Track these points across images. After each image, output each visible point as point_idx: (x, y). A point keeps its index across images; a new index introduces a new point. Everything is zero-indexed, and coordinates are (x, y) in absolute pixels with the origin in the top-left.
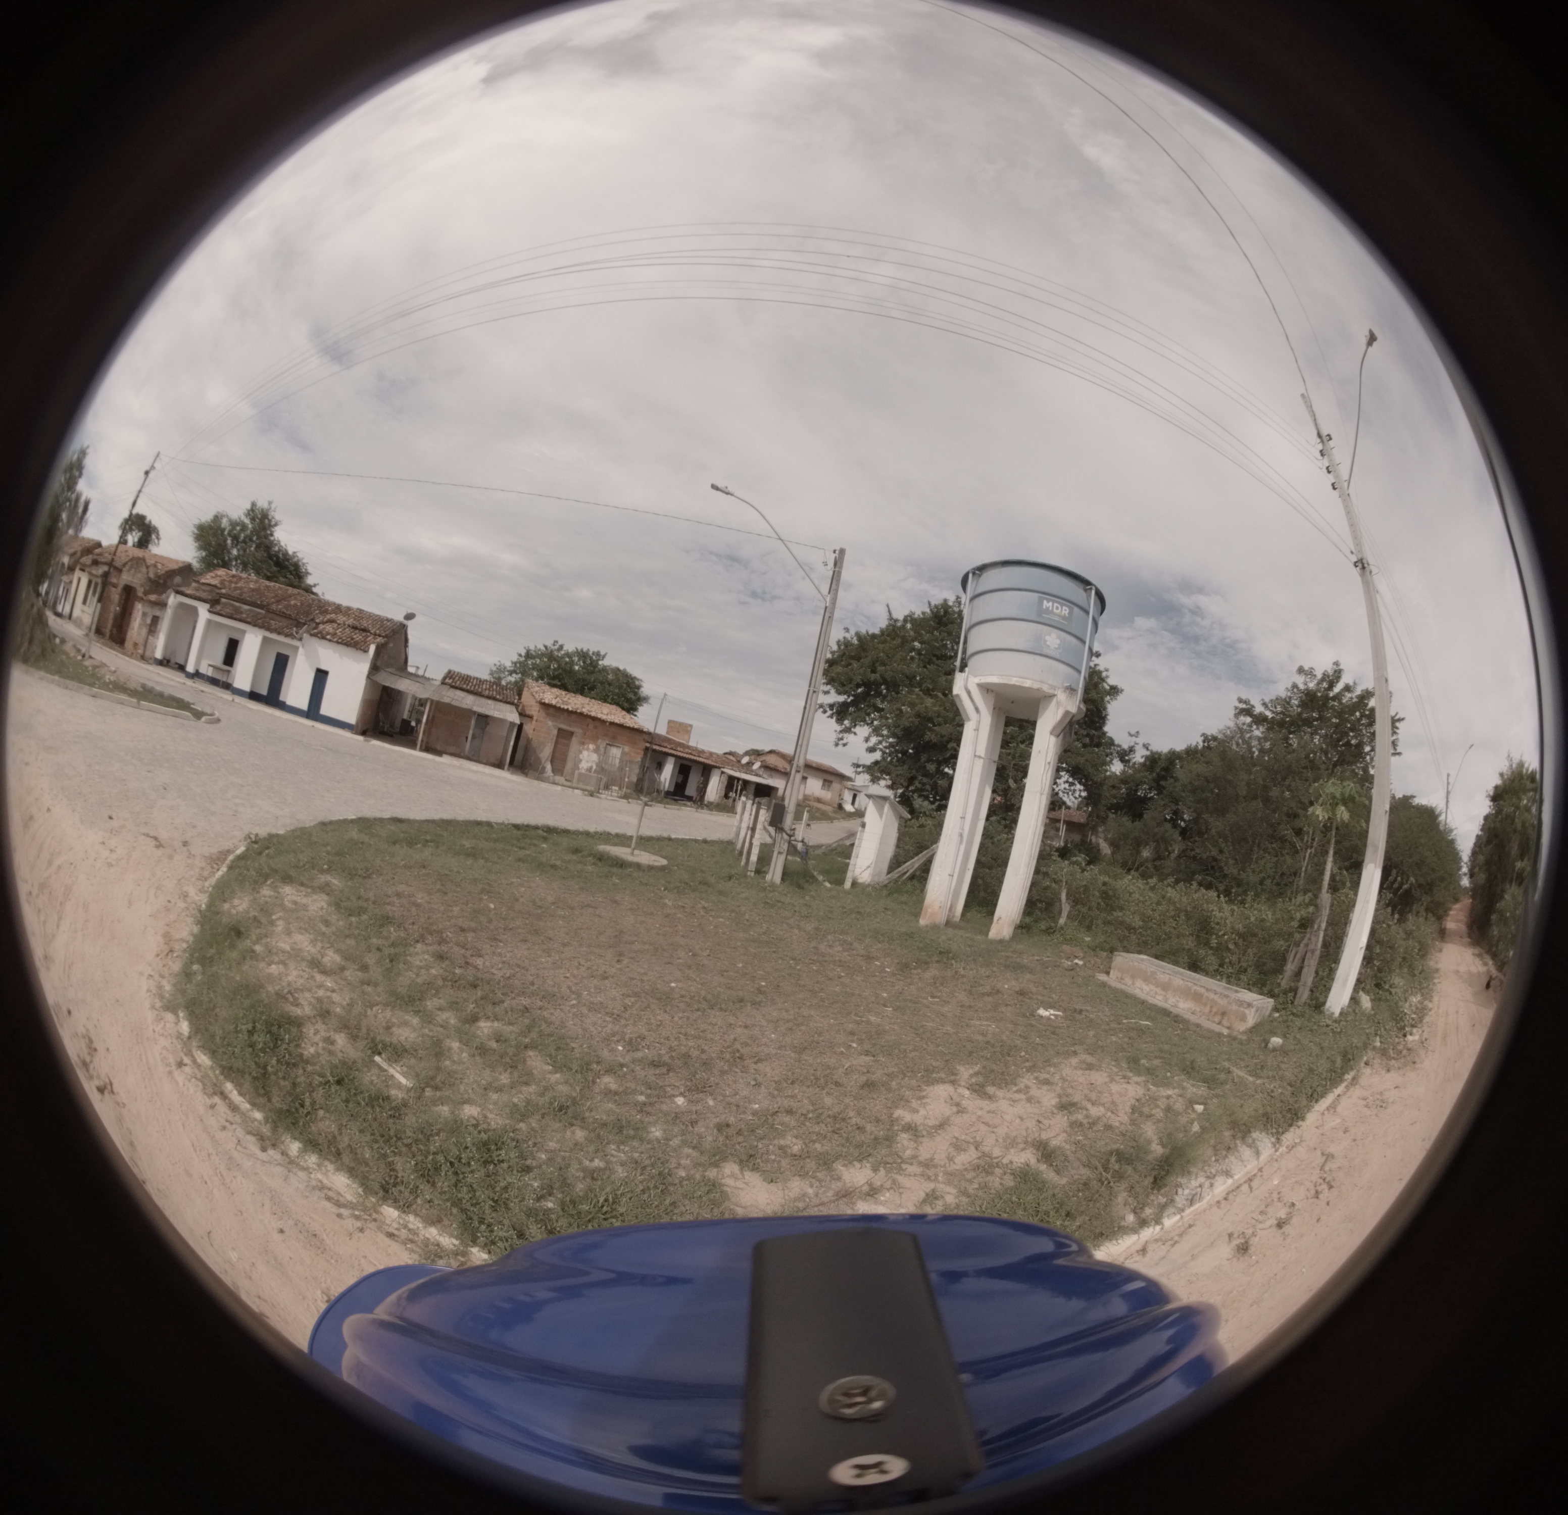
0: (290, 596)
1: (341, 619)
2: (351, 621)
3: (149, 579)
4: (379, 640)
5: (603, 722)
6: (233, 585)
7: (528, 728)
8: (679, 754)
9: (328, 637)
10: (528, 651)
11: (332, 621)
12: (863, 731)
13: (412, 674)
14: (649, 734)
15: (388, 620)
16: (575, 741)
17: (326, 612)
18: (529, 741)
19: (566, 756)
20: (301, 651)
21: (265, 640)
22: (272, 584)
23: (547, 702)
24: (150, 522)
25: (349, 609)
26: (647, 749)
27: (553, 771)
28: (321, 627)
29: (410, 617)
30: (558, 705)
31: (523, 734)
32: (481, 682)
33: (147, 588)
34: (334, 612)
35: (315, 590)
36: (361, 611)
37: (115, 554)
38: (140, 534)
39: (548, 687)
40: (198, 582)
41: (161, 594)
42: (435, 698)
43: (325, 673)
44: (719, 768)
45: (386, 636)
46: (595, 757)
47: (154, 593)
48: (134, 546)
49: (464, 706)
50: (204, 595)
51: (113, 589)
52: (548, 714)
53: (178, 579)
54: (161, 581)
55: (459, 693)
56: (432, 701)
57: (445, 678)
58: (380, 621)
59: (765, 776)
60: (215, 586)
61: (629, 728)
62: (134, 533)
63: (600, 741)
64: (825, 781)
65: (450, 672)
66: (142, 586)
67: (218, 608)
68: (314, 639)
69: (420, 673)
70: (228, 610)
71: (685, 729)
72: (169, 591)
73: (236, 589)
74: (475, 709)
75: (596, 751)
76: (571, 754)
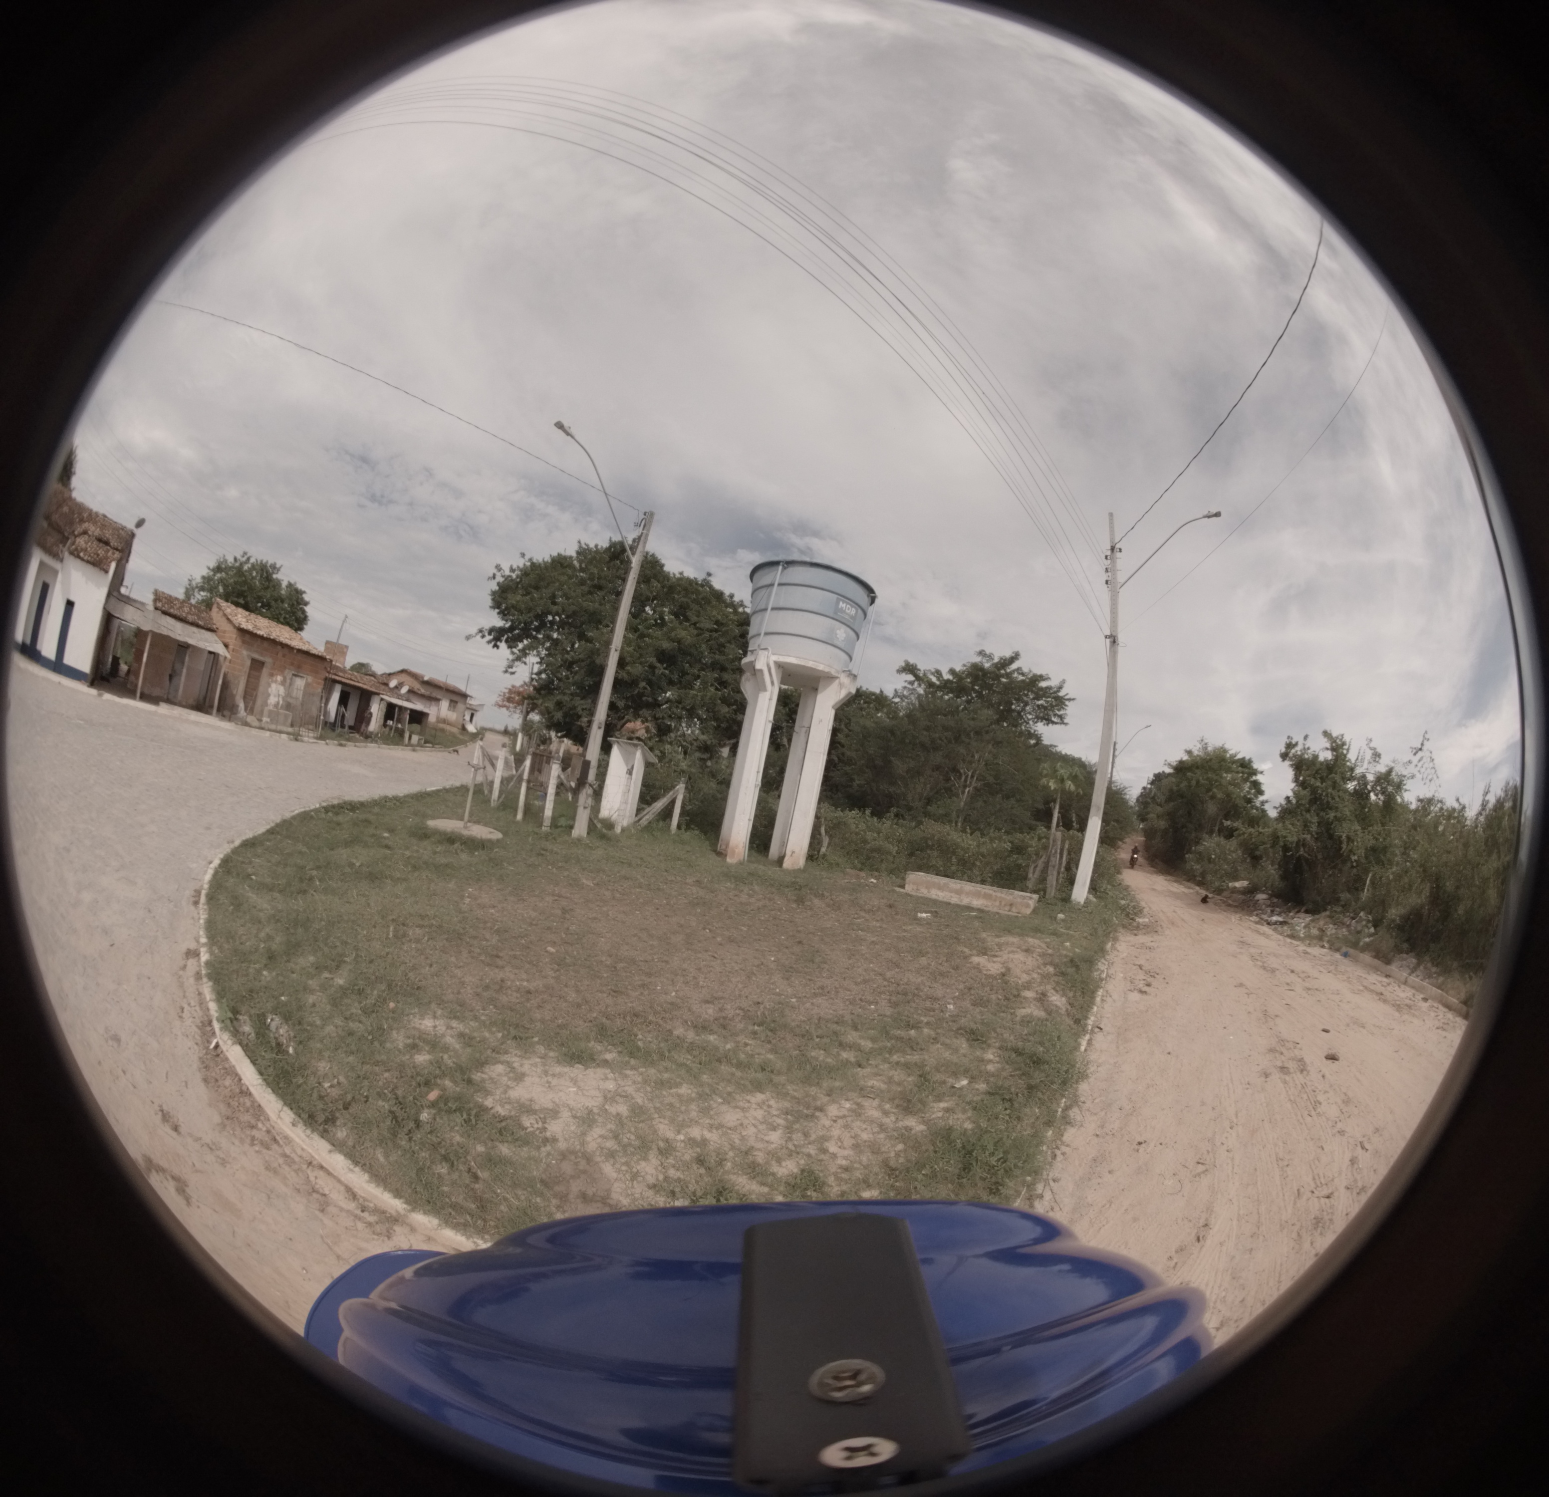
0: (64, 502)
1: (91, 528)
2: (97, 531)
4: (117, 555)
8: (344, 680)
9: (81, 555)
10: (218, 564)
11: (85, 533)
13: (128, 598)
16: (265, 671)
17: (82, 521)
19: (257, 690)
20: (60, 575)
21: (40, 565)
23: (241, 626)
26: (325, 677)
27: (246, 710)
28: (77, 543)
30: (251, 630)
32: (181, 602)
39: (236, 608)
42: (157, 629)
43: (73, 604)
44: (378, 694)
45: (121, 550)
52: (244, 642)
56: (153, 634)
57: (154, 603)
61: (314, 656)
63: (287, 671)
64: (451, 701)
75: (283, 683)
76: (261, 689)
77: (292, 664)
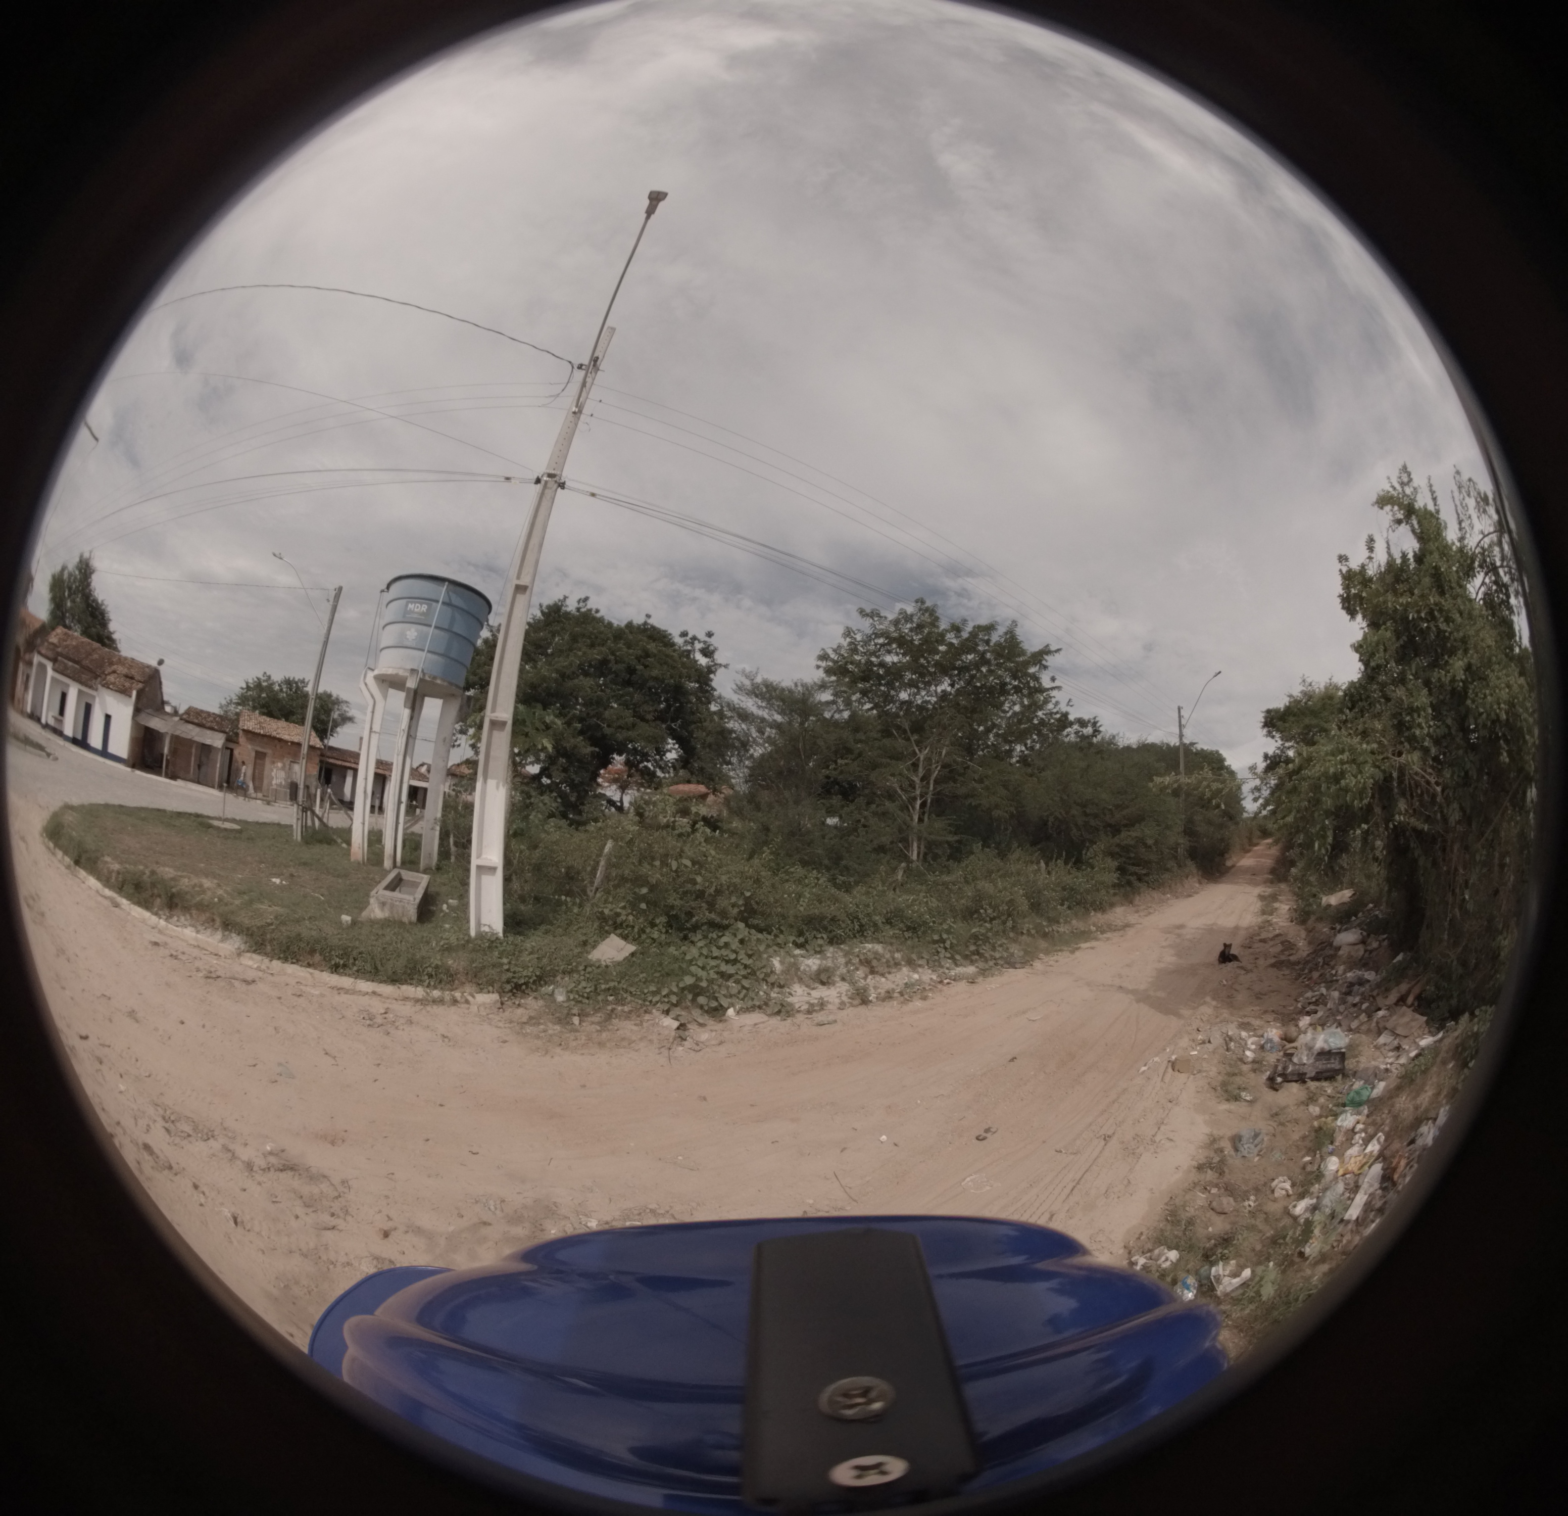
2: (127, 671)
3: (26, 640)
4: (141, 686)
5: (286, 742)
7: (236, 752)
9: (111, 687)
16: (268, 761)
19: (262, 774)
20: (97, 698)
21: (80, 692)
23: (248, 728)
29: (161, 661)
30: (255, 730)
31: (234, 757)
32: (209, 716)
33: (25, 648)
39: (258, 716)
42: (175, 731)
43: (110, 717)
45: (146, 682)
46: (282, 772)
47: (28, 653)
49: (189, 737)
52: (247, 739)
55: (190, 727)
56: (173, 736)
57: (183, 715)
63: (284, 760)
65: (190, 710)
66: (23, 646)
68: (104, 690)
74: (197, 739)
75: (283, 768)
76: (266, 773)
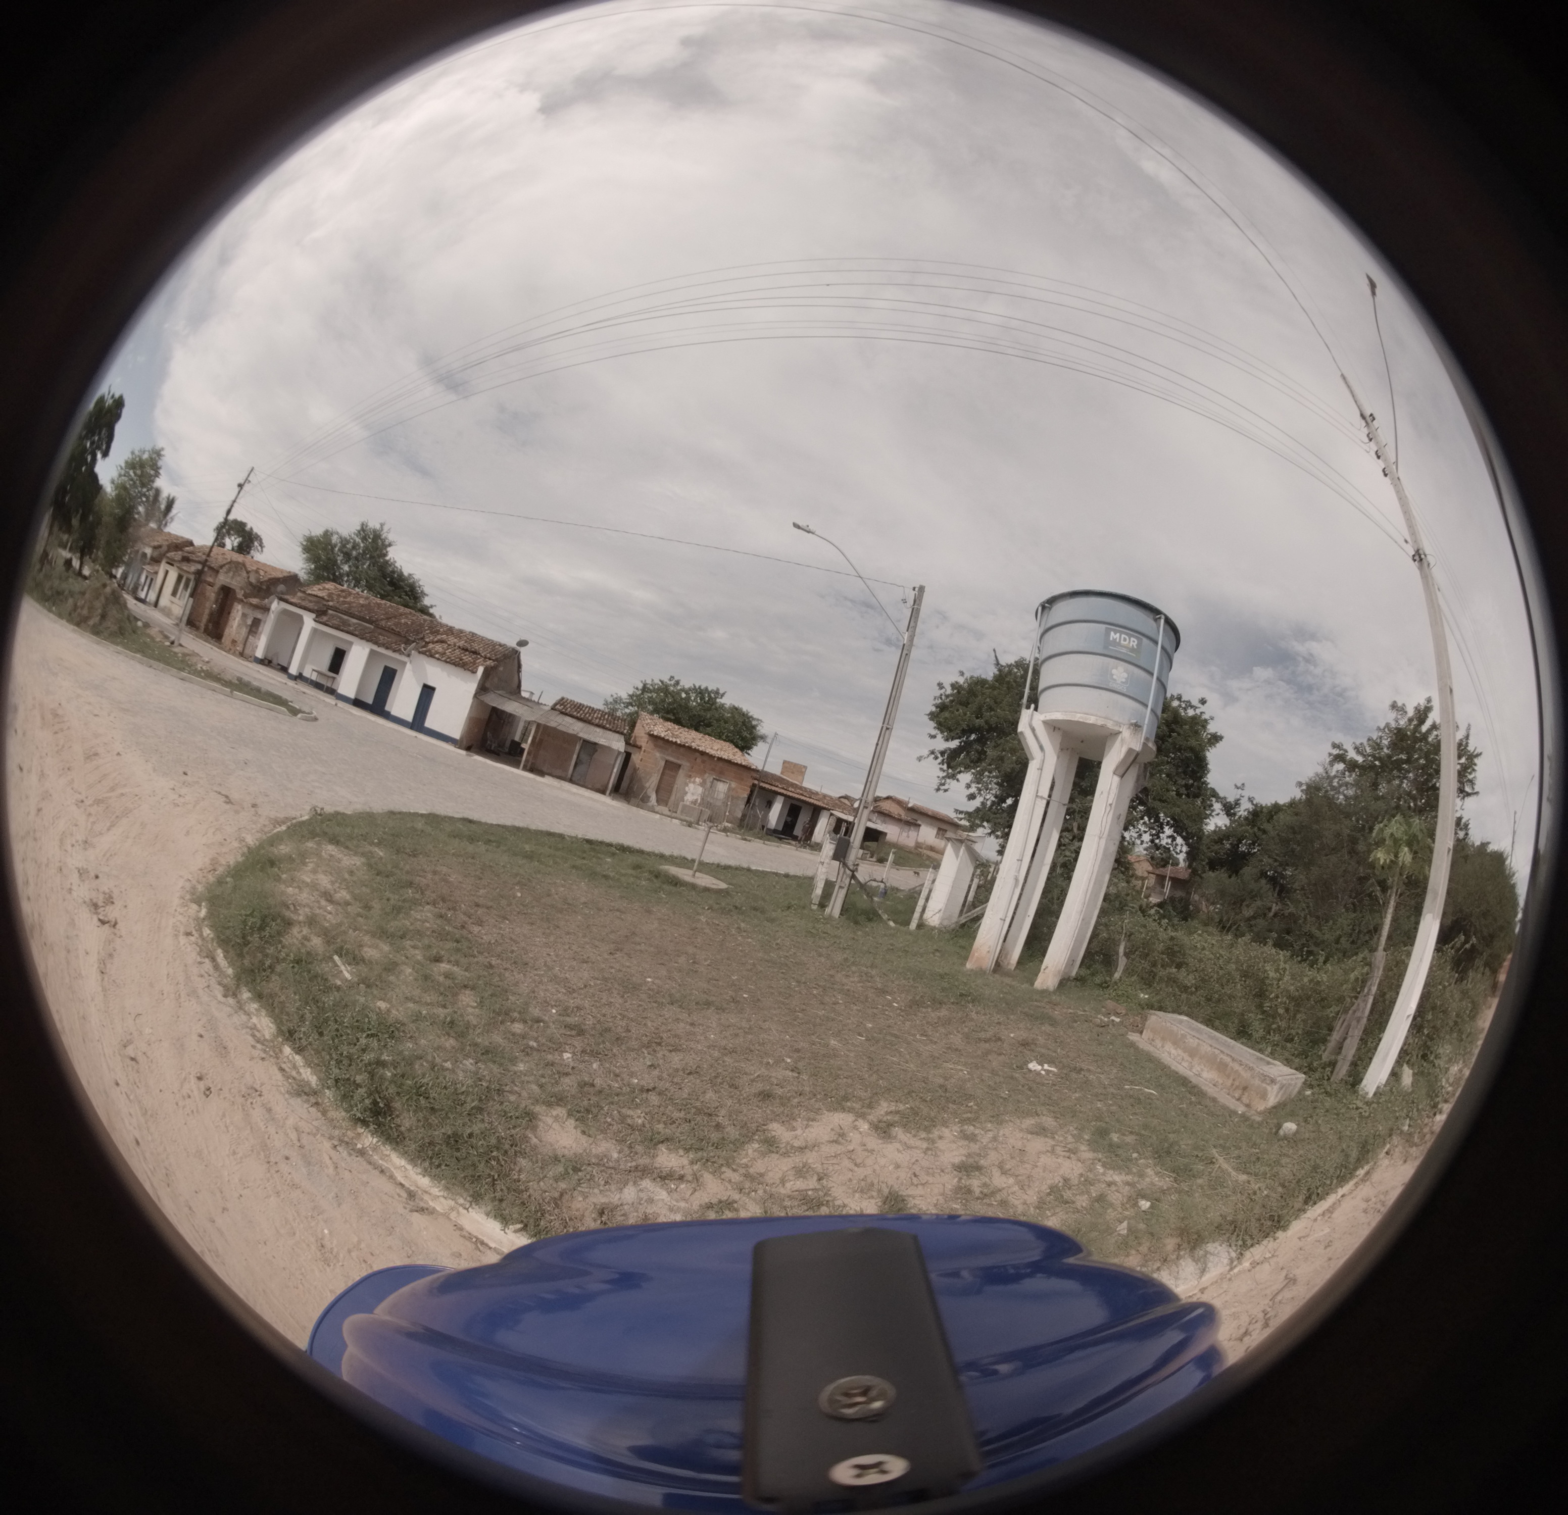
0: (401, 615)
1: (452, 640)
2: (462, 643)
3: (251, 584)
4: (489, 663)
5: (711, 757)
6: (342, 599)
7: (636, 758)
8: (790, 794)
9: (437, 656)
10: (645, 686)
11: (442, 641)
12: (966, 777)
13: (524, 698)
14: (756, 771)
15: (500, 645)
16: (681, 775)
17: (437, 632)
18: (635, 770)
19: (672, 787)
20: (408, 666)
21: (372, 653)
22: (383, 602)
23: (655, 733)
24: (251, 529)
25: (461, 631)
26: (754, 785)
27: (658, 801)
28: (431, 646)
29: (523, 643)
30: (667, 738)
31: (630, 764)
32: (593, 710)
33: (248, 591)
34: (445, 633)
35: (431, 611)
36: (473, 635)
37: (209, 555)
38: (240, 539)
39: (661, 720)
40: (304, 592)
41: (264, 598)
42: (542, 721)
43: (433, 689)
44: (829, 810)
45: (496, 660)
46: (700, 790)
47: (255, 597)
48: (233, 549)
49: (571, 732)
50: (311, 605)
51: (209, 588)
52: (656, 746)
53: (281, 588)
54: (264, 587)
55: (568, 720)
56: (539, 725)
57: (556, 704)
58: (492, 645)
59: (879, 821)
60: (323, 598)
61: (737, 764)
62: (233, 538)
63: (706, 775)
64: (939, 829)
65: (563, 699)
66: (242, 588)
67: (325, 619)
68: (422, 657)
69: (535, 698)
70: (336, 622)
71: (800, 770)
72: (272, 597)
73: (344, 603)
74: (581, 735)
75: (702, 784)
76: (677, 787)
77: (713, 770)
